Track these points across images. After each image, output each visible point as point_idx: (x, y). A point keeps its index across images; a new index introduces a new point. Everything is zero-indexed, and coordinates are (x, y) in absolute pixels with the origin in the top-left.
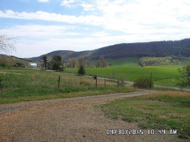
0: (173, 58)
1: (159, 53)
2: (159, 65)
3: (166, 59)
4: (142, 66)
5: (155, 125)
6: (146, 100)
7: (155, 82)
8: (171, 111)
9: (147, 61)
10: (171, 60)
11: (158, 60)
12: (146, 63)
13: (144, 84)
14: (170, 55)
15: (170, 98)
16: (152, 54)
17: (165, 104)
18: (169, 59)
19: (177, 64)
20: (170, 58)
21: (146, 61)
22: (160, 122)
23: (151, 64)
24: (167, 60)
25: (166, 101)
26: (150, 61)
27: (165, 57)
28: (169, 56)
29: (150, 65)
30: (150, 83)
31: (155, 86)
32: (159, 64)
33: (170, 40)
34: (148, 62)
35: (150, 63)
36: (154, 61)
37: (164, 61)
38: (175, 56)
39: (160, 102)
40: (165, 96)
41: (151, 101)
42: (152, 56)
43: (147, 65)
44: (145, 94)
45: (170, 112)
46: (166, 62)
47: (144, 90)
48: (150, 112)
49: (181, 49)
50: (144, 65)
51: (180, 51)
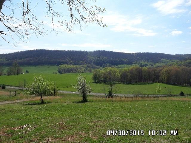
2: (75, 73)
10: (86, 68)
11: (75, 68)
16: (70, 62)
19: (90, 72)
23: (69, 71)
24: (83, 68)
26: (68, 69)
27: (81, 66)
28: (84, 64)
32: (76, 71)
34: (66, 69)
36: (71, 69)
37: (80, 69)
38: (89, 65)
42: (71, 64)
49: (94, 58)
50: (62, 72)
51: (93, 61)
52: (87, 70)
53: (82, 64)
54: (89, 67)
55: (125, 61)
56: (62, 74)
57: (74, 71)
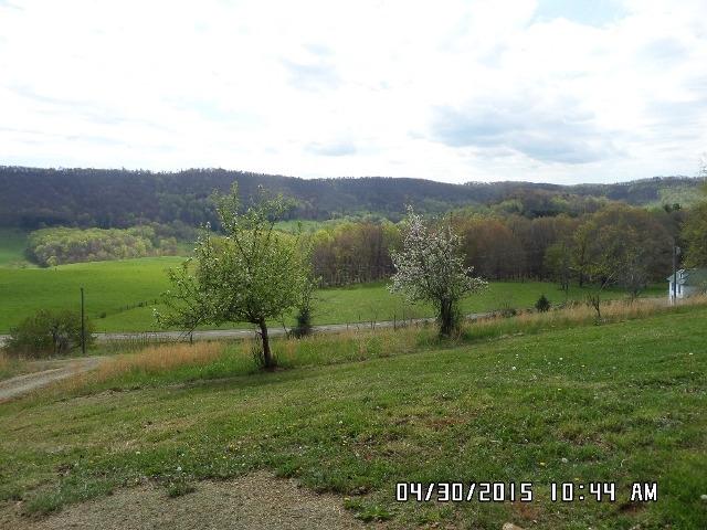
0: (159, 233)
1: (110, 214)
2: (110, 259)
3: (135, 235)
4: (44, 265)
5: (93, 485)
6: (63, 400)
7: (100, 323)
8: (151, 419)
9: (64, 242)
10: (152, 240)
11: (104, 241)
12: (59, 250)
13: (55, 339)
14: (148, 221)
15: (152, 374)
16: (80, 217)
17: (134, 397)
18: (146, 236)
19: (173, 253)
20: (150, 231)
21: (58, 243)
22: (110, 468)
23: (81, 254)
24: (139, 239)
25: (137, 388)
26: (74, 245)
27: (131, 230)
28: (144, 223)
29: (76, 261)
30: (83, 328)
31: (101, 337)
32: (110, 253)
33: (145, 169)
34: (66, 248)
35: (78, 253)
36: (90, 244)
37: (129, 244)
38: (164, 226)
39: (119, 394)
40: (136, 370)
41: (82, 401)
42: (84, 225)
43: (62, 261)
44: (58, 377)
45: (150, 423)
46: (136, 245)
47: (57, 361)
48: (76, 442)
49: (182, 200)
50: (51, 260)
51: (180, 209)
52: (158, 247)
53: (133, 225)
54: (166, 234)
55: (303, 206)
56: (48, 266)
57: (103, 253)
